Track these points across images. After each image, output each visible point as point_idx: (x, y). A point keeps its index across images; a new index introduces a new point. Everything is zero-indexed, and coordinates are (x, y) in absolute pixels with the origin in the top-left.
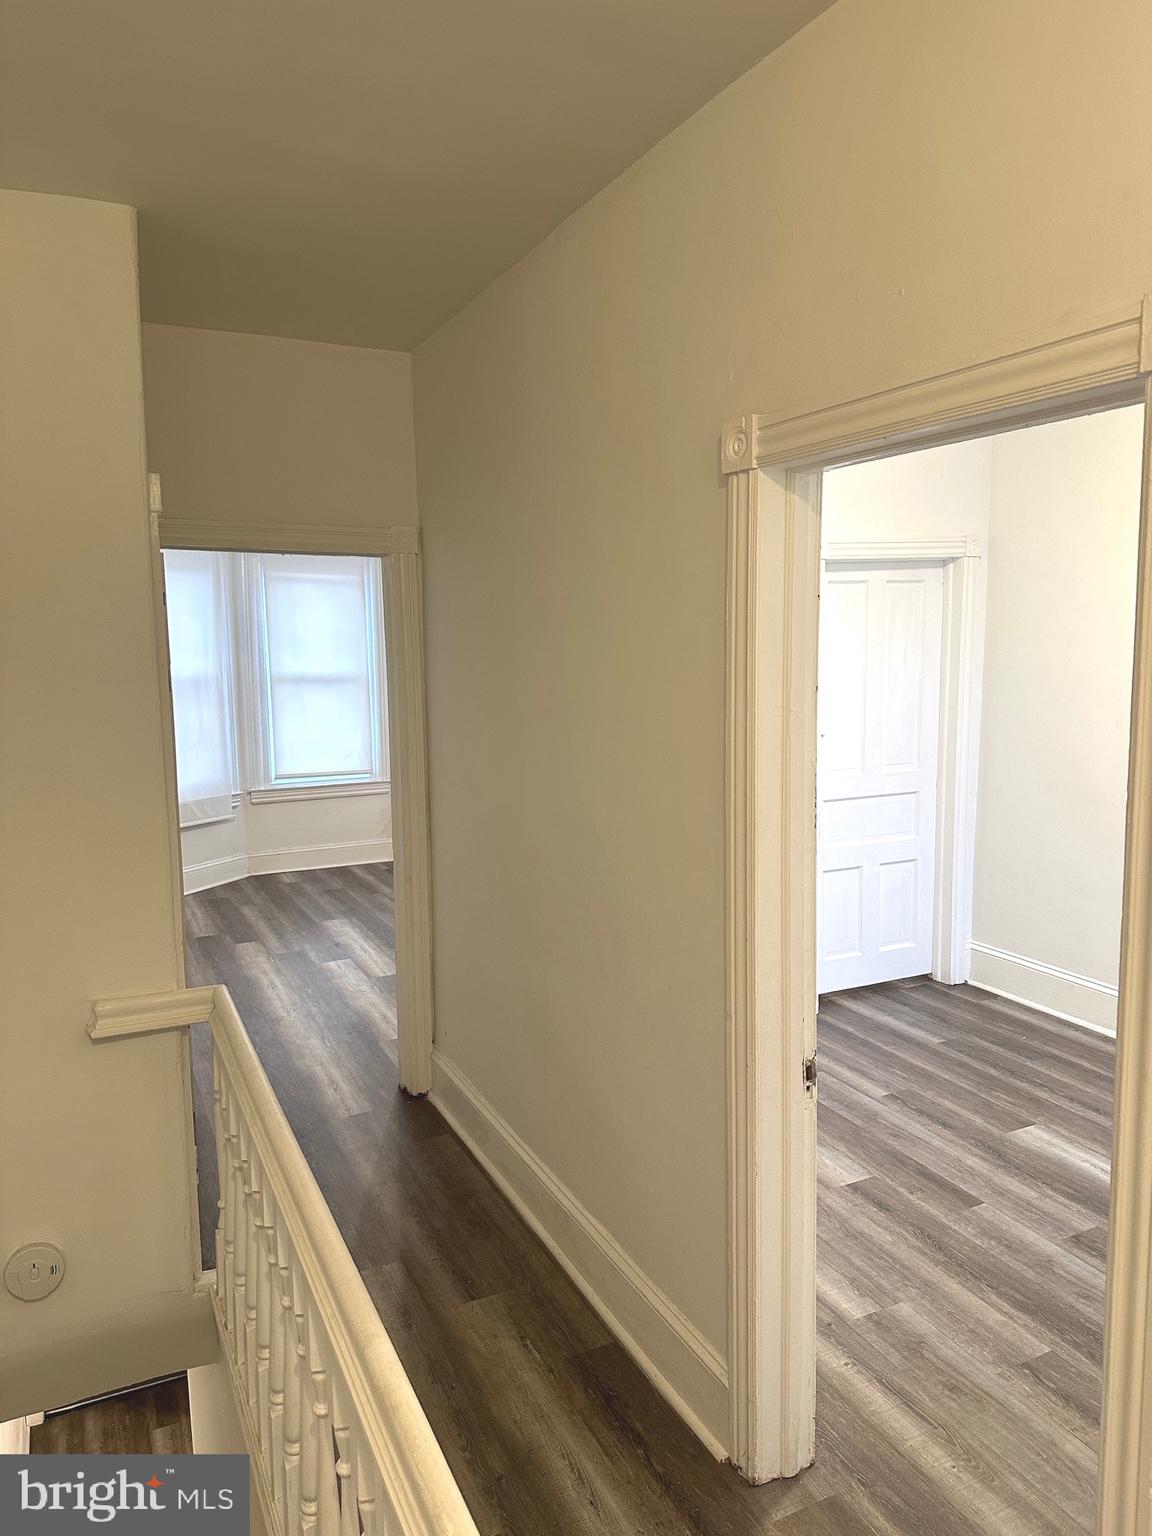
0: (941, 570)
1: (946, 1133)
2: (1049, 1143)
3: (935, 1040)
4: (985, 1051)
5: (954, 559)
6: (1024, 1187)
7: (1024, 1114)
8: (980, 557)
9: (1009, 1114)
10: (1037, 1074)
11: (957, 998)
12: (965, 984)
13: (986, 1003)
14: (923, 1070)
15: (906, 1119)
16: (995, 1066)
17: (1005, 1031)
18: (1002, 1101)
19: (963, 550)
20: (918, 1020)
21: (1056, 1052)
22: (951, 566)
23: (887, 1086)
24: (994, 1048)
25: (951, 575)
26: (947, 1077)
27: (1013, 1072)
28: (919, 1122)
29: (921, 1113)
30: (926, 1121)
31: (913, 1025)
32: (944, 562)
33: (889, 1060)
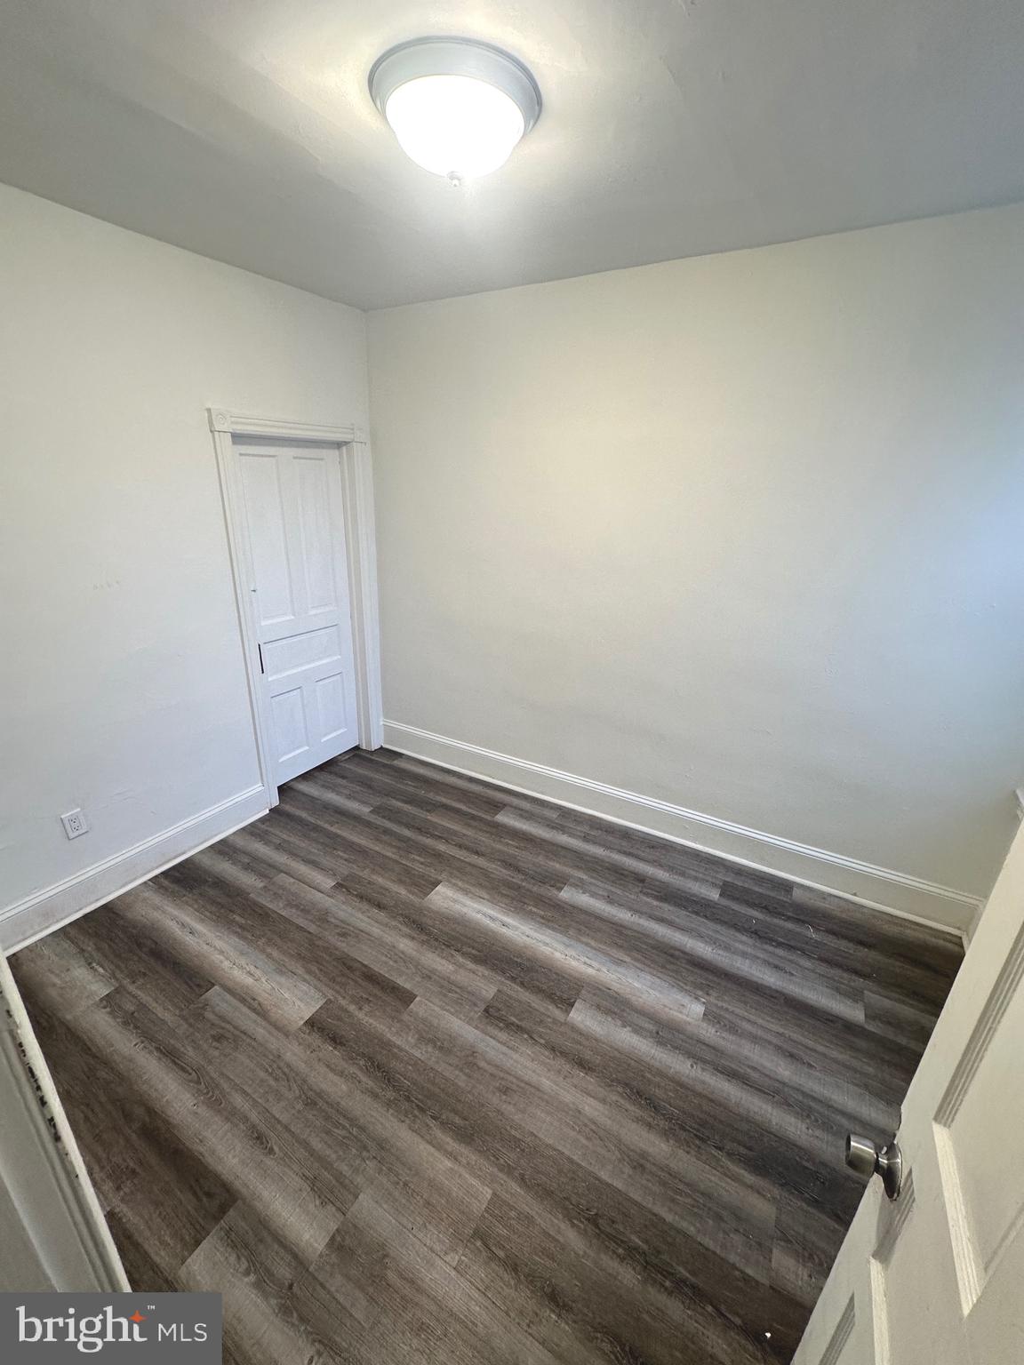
0: (337, 452)
1: (382, 915)
2: (455, 901)
3: (365, 810)
4: (399, 811)
5: (346, 443)
6: (444, 962)
7: (432, 873)
8: (365, 444)
9: (422, 877)
10: (435, 826)
11: (377, 762)
12: (382, 748)
13: (396, 763)
14: (360, 846)
15: (350, 910)
16: (408, 826)
17: (410, 787)
18: (417, 864)
19: (352, 436)
20: (354, 792)
21: (444, 800)
22: (344, 448)
23: (332, 873)
24: (407, 807)
25: (345, 456)
26: (377, 849)
27: (419, 829)
28: (360, 909)
29: (361, 897)
30: (365, 906)
31: (349, 797)
32: (339, 445)
33: (334, 843)
